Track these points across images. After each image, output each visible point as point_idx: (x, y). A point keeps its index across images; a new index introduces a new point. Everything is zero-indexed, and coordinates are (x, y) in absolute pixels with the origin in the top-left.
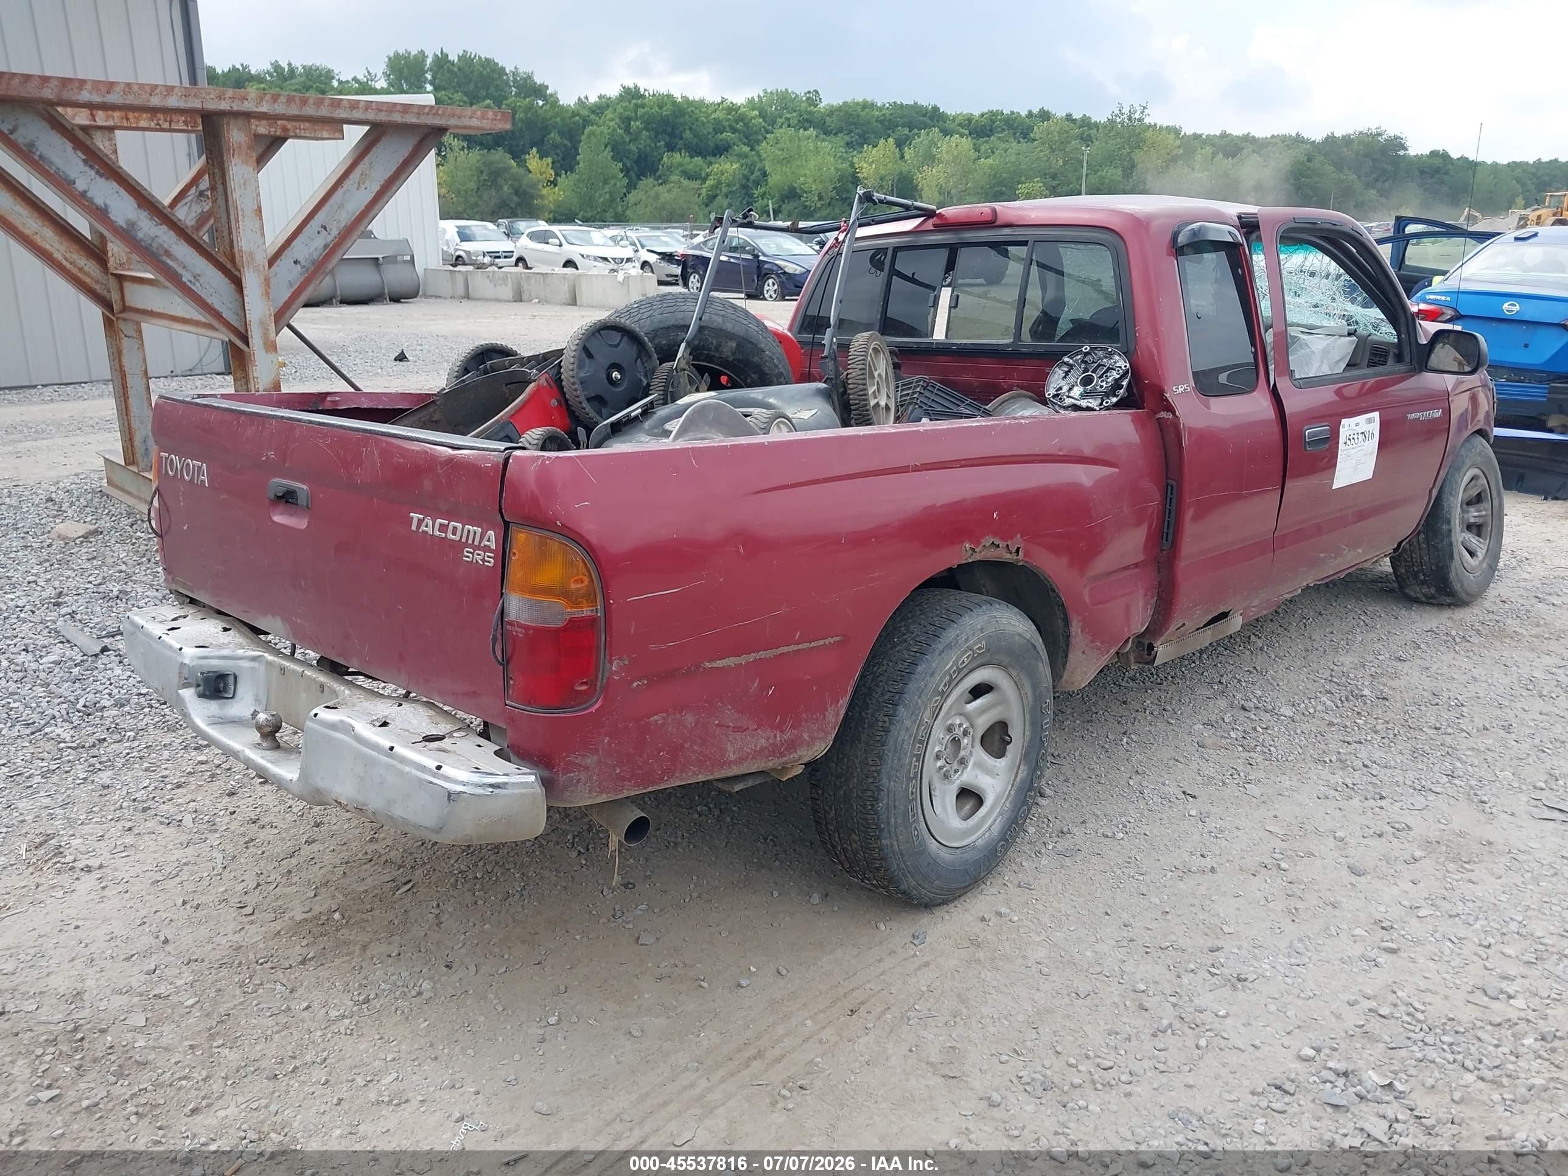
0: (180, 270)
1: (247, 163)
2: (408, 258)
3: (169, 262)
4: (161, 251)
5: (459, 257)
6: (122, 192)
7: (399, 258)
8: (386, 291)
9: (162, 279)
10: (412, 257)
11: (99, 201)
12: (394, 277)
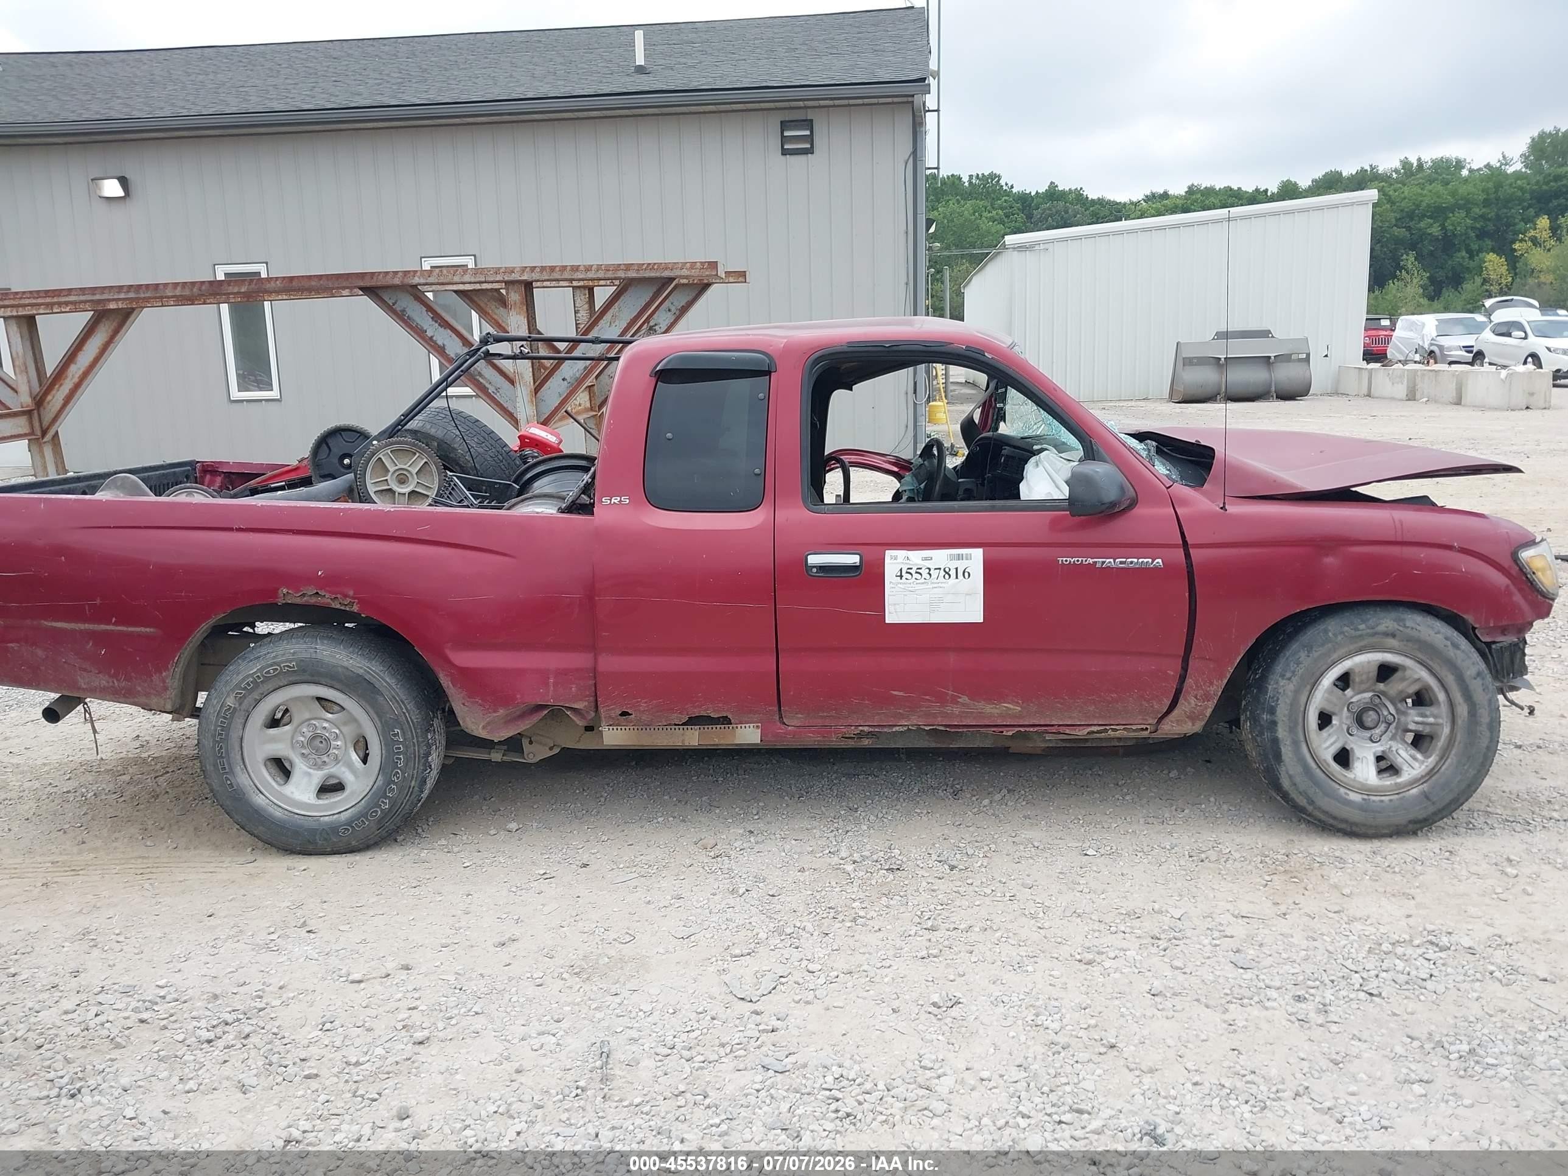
0: (487, 385)
1: (520, 314)
2: (1304, 356)
3: (480, 379)
4: (476, 373)
5: (1432, 352)
6: (454, 336)
7: (1293, 357)
8: (1273, 389)
9: (480, 394)
10: (1308, 355)
11: (440, 343)
12: (1285, 374)
